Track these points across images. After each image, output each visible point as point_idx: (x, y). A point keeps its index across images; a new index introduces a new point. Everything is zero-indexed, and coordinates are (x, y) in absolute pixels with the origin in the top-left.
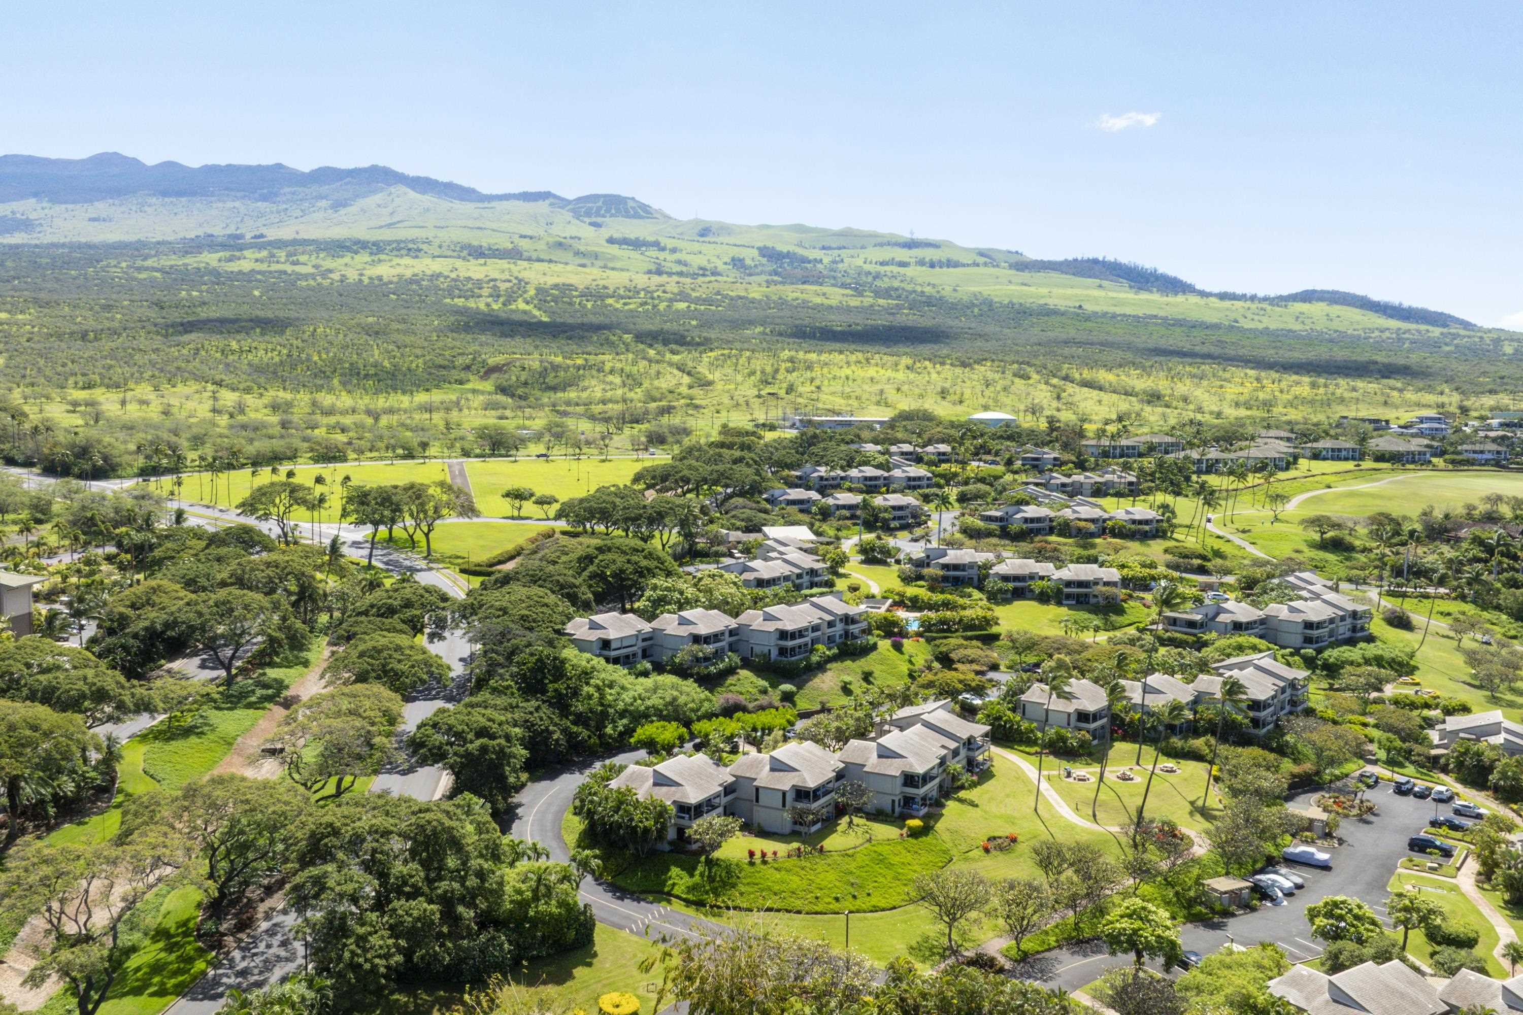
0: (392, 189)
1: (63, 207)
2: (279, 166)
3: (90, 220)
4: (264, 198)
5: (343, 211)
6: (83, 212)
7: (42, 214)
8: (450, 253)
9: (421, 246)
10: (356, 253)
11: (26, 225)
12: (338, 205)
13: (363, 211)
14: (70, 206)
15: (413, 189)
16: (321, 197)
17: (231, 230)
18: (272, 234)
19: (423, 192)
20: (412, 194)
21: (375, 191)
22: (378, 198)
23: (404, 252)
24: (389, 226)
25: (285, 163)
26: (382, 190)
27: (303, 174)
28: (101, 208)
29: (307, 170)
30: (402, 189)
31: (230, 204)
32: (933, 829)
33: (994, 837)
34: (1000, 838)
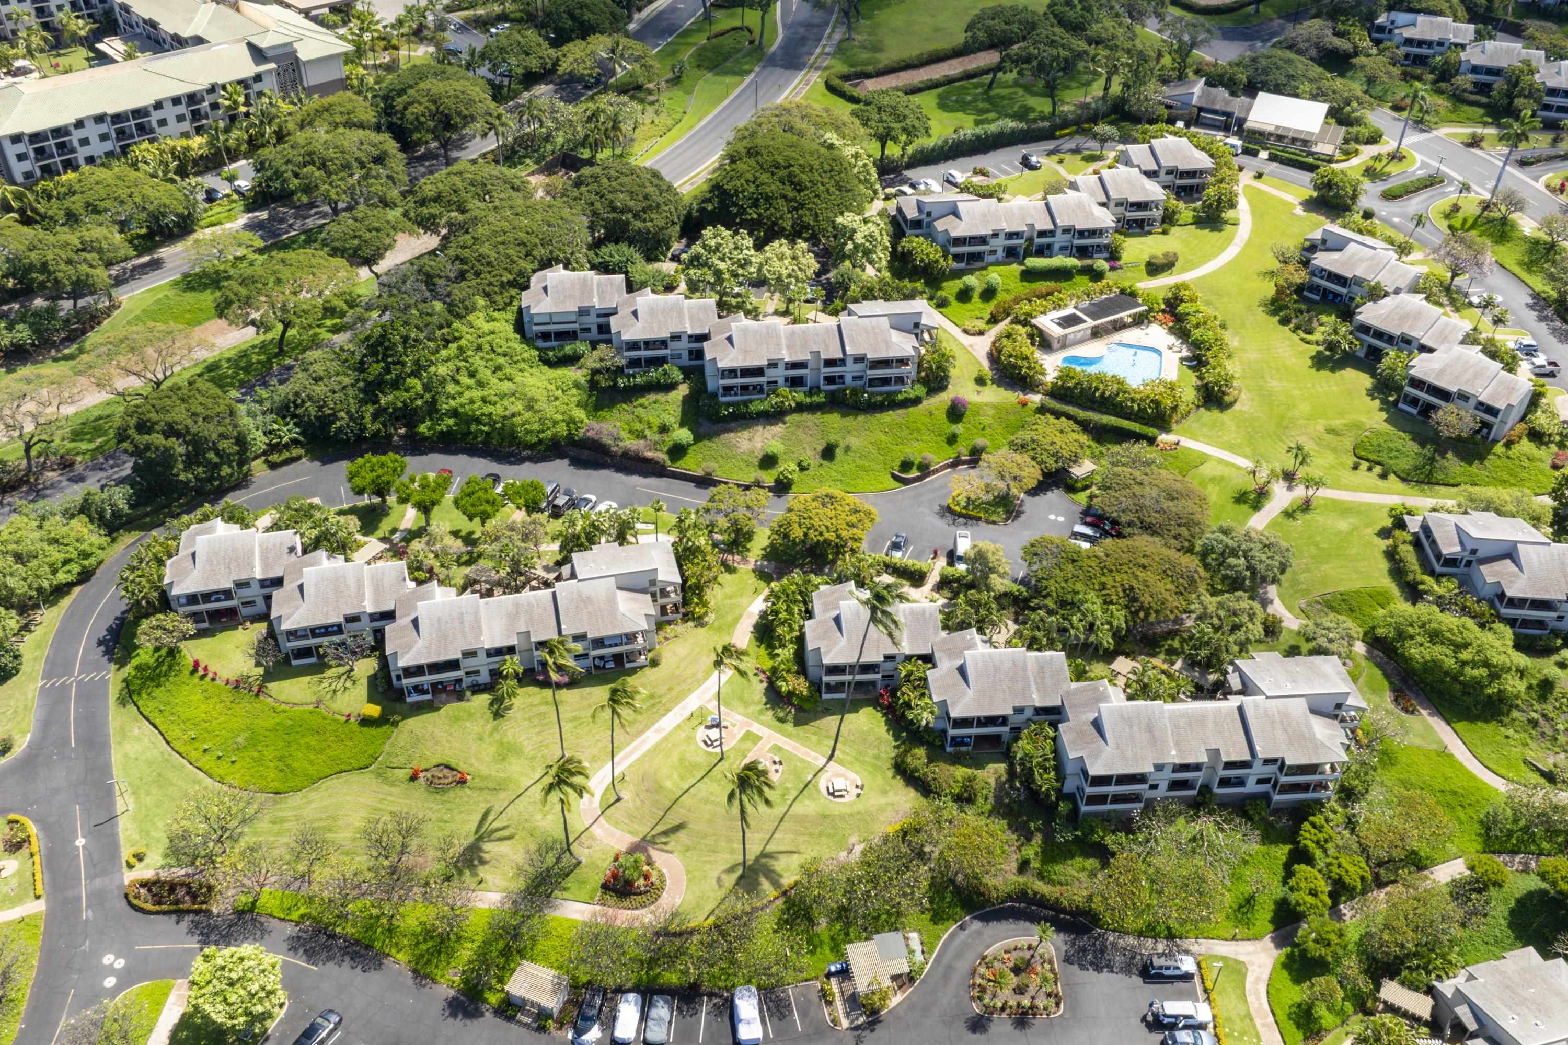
32: (395, 724)
33: (448, 767)
34: (452, 769)
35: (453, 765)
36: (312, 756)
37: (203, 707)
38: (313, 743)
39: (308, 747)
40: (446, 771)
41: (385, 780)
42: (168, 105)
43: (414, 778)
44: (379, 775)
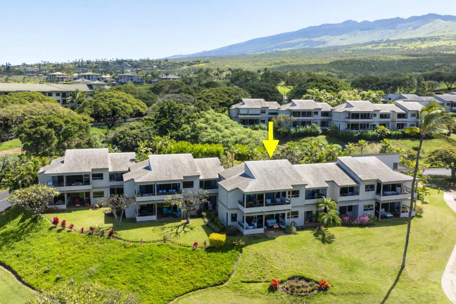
0: (435, 21)
1: (334, 37)
2: (398, 18)
3: (341, 39)
4: (391, 29)
5: (417, 30)
6: (338, 37)
7: (328, 39)
8: (451, 39)
9: (440, 37)
10: (416, 41)
11: (324, 42)
12: (415, 28)
13: (424, 29)
14: (336, 36)
15: (443, 20)
16: (410, 26)
17: (380, 39)
18: (391, 39)
19: (447, 20)
20: (442, 21)
21: (429, 22)
22: (429, 24)
23: (434, 40)
24: (432, 33)
25: (399, 17)
26: (431, 21)
27: (406, 19)
28: (344, 36)
29: (406, 18)
30: (439, 20)
31: (381, 31)
32: (240, 249)
33: (301, 278)
34: (308, 280)
35: (307, 275)
36: (165, 277)
37: (58, 249)
38: (165, 267)
39: (161, 270)
40: (303, 282)
41: (245, 293)
42: (54, 95)
43: (273, 288)
44: (236, 290)
